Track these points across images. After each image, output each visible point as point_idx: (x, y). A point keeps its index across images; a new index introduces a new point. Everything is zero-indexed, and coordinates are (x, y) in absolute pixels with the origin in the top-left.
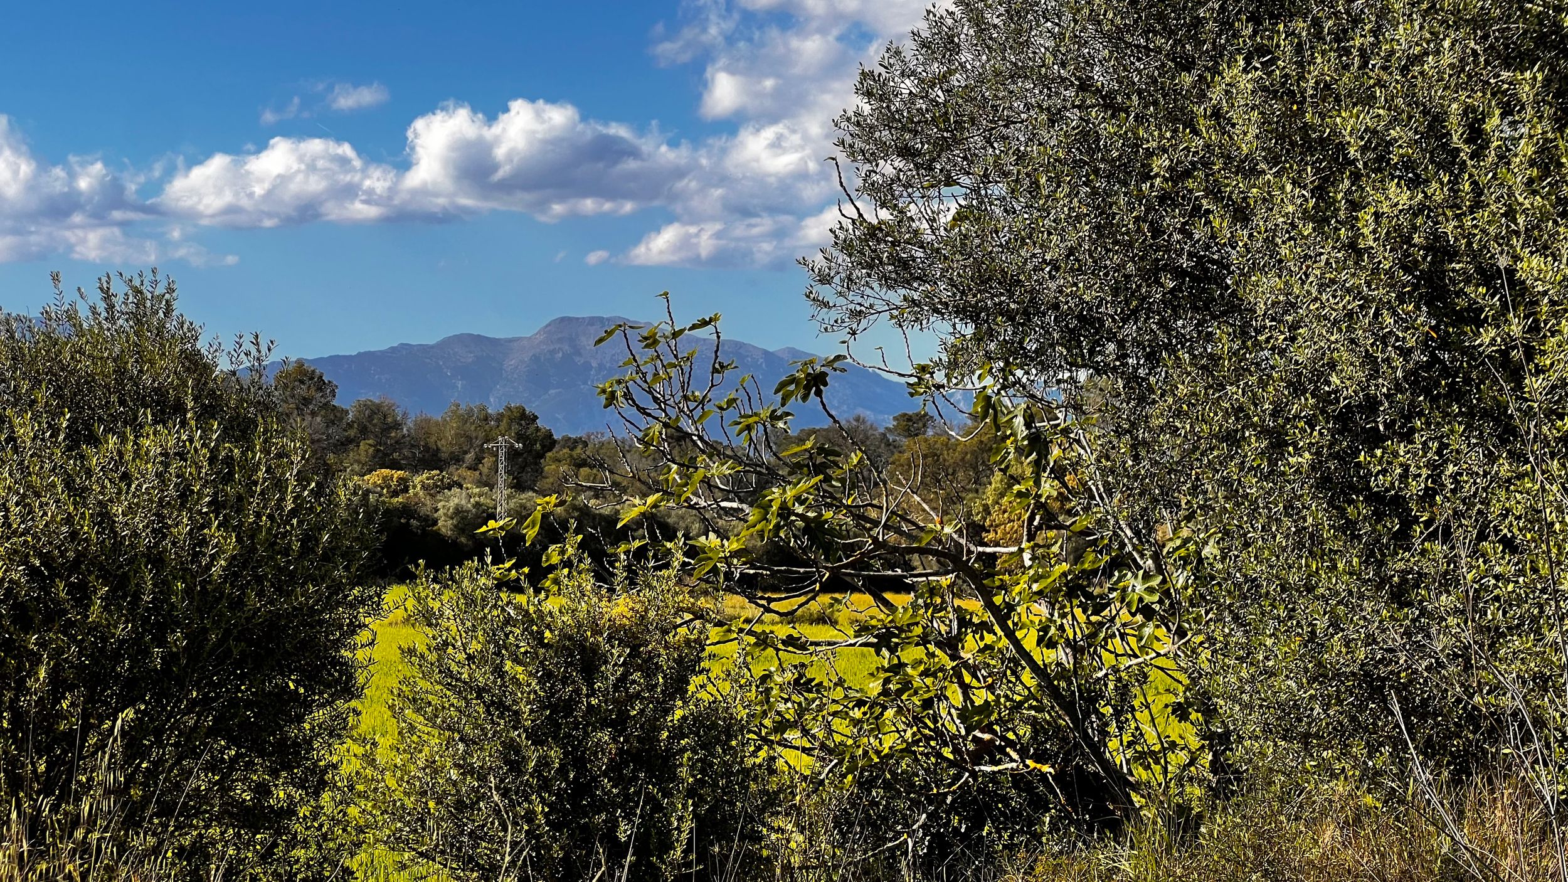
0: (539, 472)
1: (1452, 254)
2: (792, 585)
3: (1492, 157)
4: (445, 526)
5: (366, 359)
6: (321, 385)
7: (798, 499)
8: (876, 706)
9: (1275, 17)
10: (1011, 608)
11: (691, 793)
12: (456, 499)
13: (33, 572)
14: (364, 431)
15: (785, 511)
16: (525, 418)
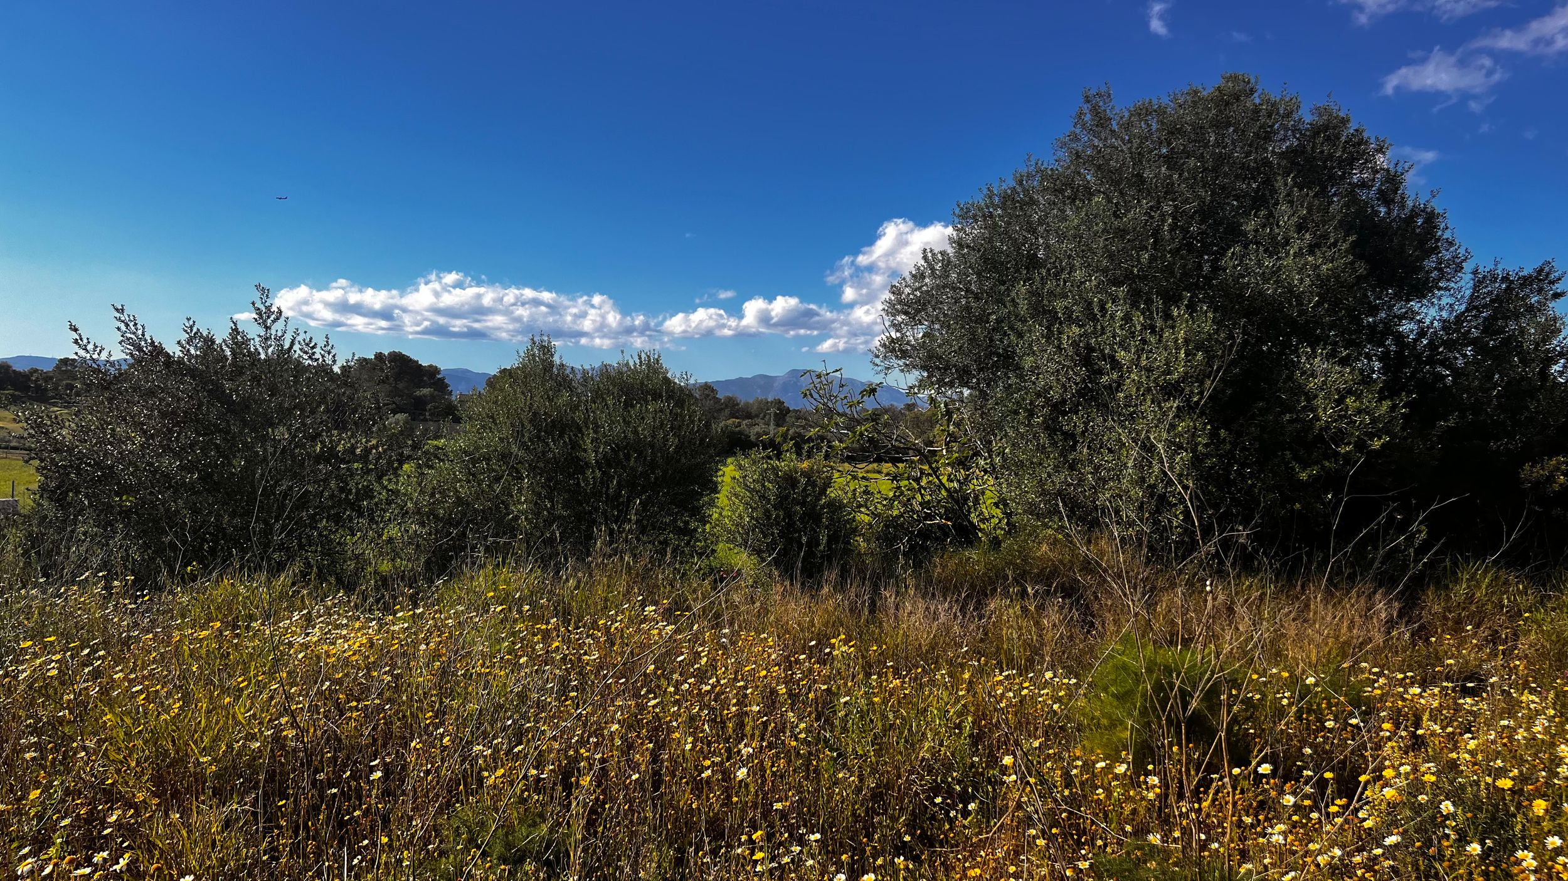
0: (784, 420)
1: (1093, 350)
2: (864, 459)
3: (1108, 316)
4: (753, 438)
5: (728, 383)
6: (713, 390)
7: (866, 430)
8: (892, 500)
9: (1034, 268)
10: (938, 468)
11: (827, 527)
12: (757, 429)
13: (612, 448)
14: (727, 406)
15: (861, 434)
16: (780, 403)
